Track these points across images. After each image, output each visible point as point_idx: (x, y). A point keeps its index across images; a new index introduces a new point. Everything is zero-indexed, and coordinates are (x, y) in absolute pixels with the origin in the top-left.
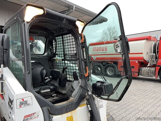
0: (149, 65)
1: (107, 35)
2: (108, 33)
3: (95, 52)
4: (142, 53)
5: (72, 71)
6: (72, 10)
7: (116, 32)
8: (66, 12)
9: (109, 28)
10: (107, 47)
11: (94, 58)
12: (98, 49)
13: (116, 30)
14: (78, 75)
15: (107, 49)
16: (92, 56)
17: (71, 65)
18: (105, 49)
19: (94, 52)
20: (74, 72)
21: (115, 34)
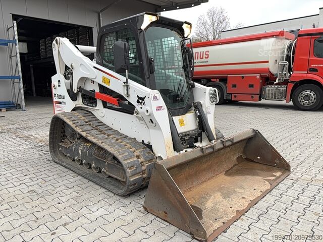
0: (277, 81)
1: (207, 26)
2: (209, 22)
4: (267, 62)
10: (208, 52)
13: (225, 15)
15: (208, 55)
18: (205, 56)
21: (224, 25)
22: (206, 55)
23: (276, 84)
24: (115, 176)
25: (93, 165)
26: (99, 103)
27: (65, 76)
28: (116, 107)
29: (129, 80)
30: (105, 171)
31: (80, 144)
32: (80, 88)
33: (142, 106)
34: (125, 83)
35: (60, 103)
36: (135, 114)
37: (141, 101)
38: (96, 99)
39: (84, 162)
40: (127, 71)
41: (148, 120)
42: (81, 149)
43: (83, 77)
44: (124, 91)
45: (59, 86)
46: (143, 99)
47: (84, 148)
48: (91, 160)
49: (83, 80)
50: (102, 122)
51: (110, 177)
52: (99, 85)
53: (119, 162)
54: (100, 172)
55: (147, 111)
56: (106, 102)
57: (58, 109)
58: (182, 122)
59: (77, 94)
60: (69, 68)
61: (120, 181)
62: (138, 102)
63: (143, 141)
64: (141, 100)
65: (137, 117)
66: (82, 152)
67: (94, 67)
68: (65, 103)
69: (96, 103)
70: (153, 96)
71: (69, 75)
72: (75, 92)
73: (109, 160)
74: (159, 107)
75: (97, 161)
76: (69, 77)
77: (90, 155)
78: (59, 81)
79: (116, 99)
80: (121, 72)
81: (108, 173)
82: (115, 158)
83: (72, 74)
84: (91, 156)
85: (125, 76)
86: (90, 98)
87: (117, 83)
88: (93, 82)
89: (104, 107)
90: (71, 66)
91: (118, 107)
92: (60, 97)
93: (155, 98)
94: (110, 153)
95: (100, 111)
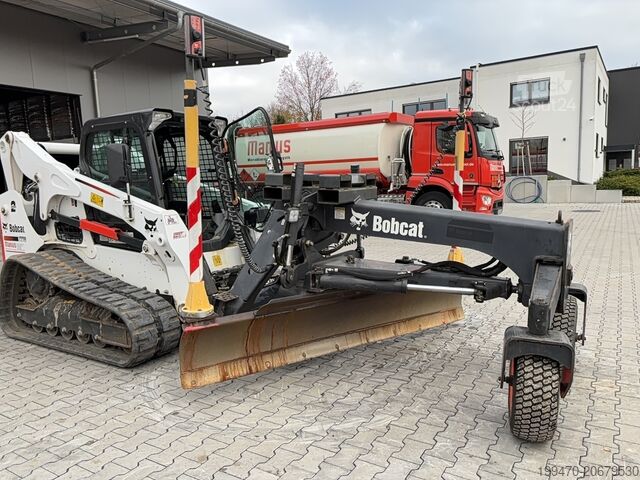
0: (391, 189)
1: (298, 86)
2: (301, 79)
3: (255, 157)
4: (376, 159)
5: (210, 199)
6: (174, 26)
7: (329, 74)
8: (154, 27)
9: (302, 58)
10: (289, 141)
11: (252, 175)
12: (263, 148)
13: (329, 67)
14: (221, 204)
15: (289, 147)
16: (247, 170)
17: (212, 189)
18: (283, 148)
19: (251, 157)
20: (212, 202)
21: (327, 85)
22: (286, 146)
23: (390, 193)
24: (115, 343)
25: (80, 332)
26: (87, 237)
27: (24, 195)
28: (114, 242)
29: (132, 197)
30: (100, 338)
31: (55, 303)
32: (52, 212)
33: (153, 233)
34: (125, 201)
35: (16, 239)
36: (143, 252)
37: (150, 226)
38: (80, 231)
39: (64, 329)
40: (128, 184)
41: (162, 253)
42: (58, 309)
43: (58, 195)
44: (125, 214)
45: (13, 210)
46: (153, 223)
47: (62, 308)
48: (76, 325)
49: (58, 199)
50: (91, 268)
51: (108, 346)
52: (86, 206)
53: (121, 322)
54: (91, 342)
55: (160, 240)
56: (98, 235)
57: (12, 249)
58: (217, 260)
59: (47, 222)
60: (32, 181)
61: (122, 349)
62: (147, 227)
63: (158, 291)
64: (150, 224)
65: (147, 256)
66: (59, 314)
67: (77, 179)
68: (25, 238)
69: (80, 238)
70: (167, 218)
71: (32, 193)
72: (45, 219)
73: (105, 321)
74: (177, 234)
75: (86, 324)
76: (30, 196)
77: (74, 317)
78: (13, 203)
79: (113, 230)
80: (120, 185)
81: (104, 341)
82: (115, 316)
83: (37, 191)
84: (76, 318)
85: (125, 191)
86: (70, 229)
87: (114, 202)
88: (75, 202)
89: (96, 243)
90: (36, 177)
91: (119, 242)
92: (14, 229)
93: (171, 220)
94: (108, 310)
95: (87, 249)
